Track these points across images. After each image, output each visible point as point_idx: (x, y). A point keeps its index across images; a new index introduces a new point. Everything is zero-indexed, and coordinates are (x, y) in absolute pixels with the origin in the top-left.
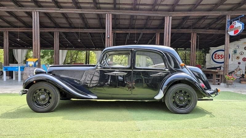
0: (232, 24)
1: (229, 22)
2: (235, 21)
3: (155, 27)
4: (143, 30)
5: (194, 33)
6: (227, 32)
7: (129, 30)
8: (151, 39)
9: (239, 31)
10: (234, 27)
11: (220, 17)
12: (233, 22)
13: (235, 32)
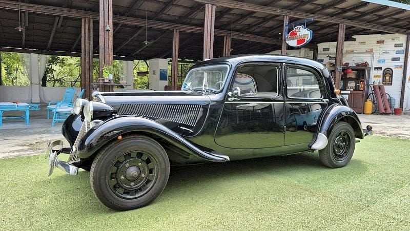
0: (294, 30)
1: (287, 25)
2: (299, 26)
3: (173, 18)
4: (151, 21)
5: (228, 37)
6: (285, 40)
7: (124, 18)
8: (155, 39)
9: (306, 42)
10: (298, 35)
11: (269, 17)
12: (296, 27)
13: (298, 42)
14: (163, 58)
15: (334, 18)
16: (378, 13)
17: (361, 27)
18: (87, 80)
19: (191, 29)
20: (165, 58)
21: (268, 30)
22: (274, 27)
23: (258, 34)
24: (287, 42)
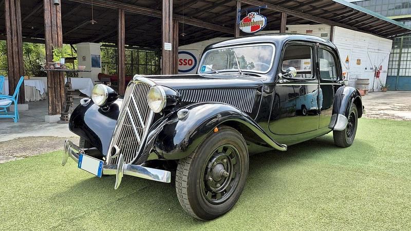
0: (248, 16)
1: (240, 11)
2: (253, 13)
5: (175, 21)
6: (239, 26)
9: (261, 28)
10: (252, 21)
12: (250, 14)
13: (253, 29)
14: (95, 42)
15: (278, 7)
16: (324, 9)
17: (298, 16)
18: (16, 66)
19: (137, 10)
20: (97, 42)
21: (214, 15)
22: (221, 13)
23: (204, 19)
24: (241, 28)
